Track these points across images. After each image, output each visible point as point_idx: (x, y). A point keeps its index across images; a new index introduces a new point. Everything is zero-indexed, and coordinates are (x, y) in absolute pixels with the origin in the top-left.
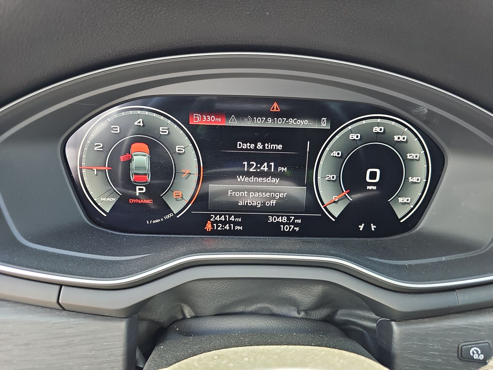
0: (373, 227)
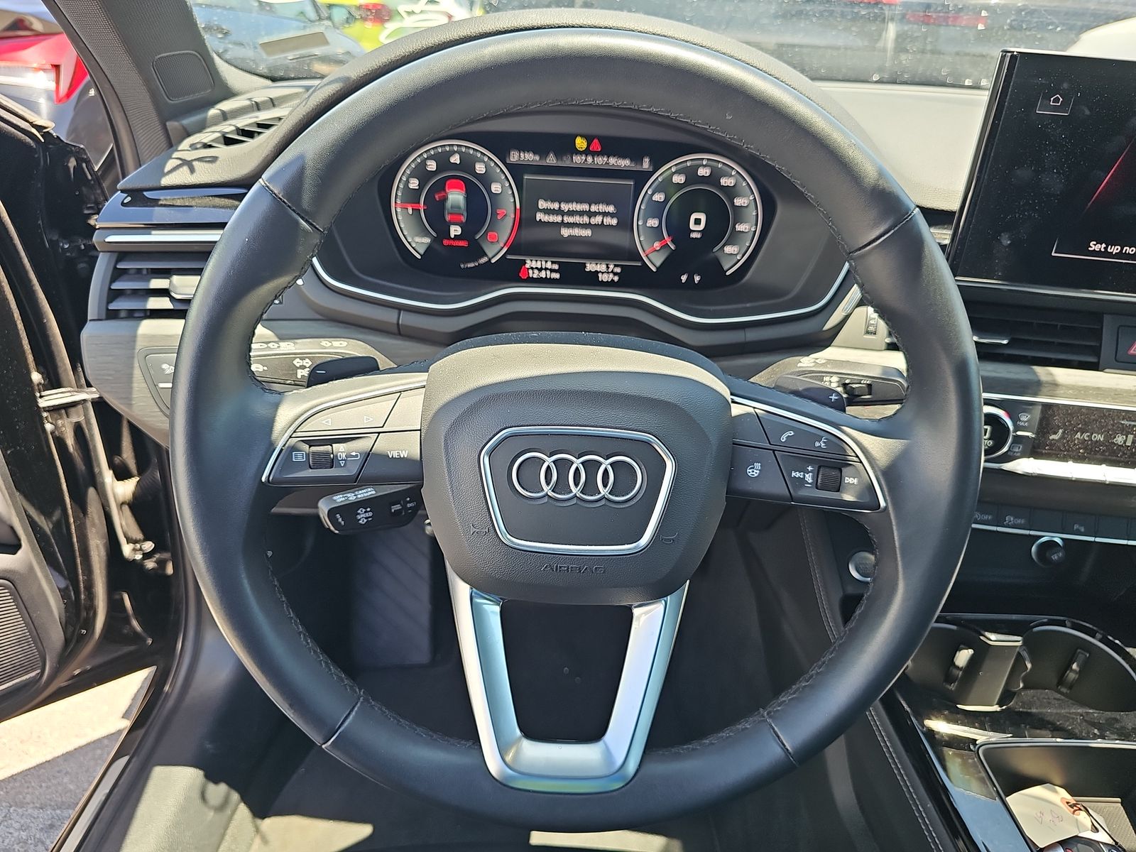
0: (697, 279)
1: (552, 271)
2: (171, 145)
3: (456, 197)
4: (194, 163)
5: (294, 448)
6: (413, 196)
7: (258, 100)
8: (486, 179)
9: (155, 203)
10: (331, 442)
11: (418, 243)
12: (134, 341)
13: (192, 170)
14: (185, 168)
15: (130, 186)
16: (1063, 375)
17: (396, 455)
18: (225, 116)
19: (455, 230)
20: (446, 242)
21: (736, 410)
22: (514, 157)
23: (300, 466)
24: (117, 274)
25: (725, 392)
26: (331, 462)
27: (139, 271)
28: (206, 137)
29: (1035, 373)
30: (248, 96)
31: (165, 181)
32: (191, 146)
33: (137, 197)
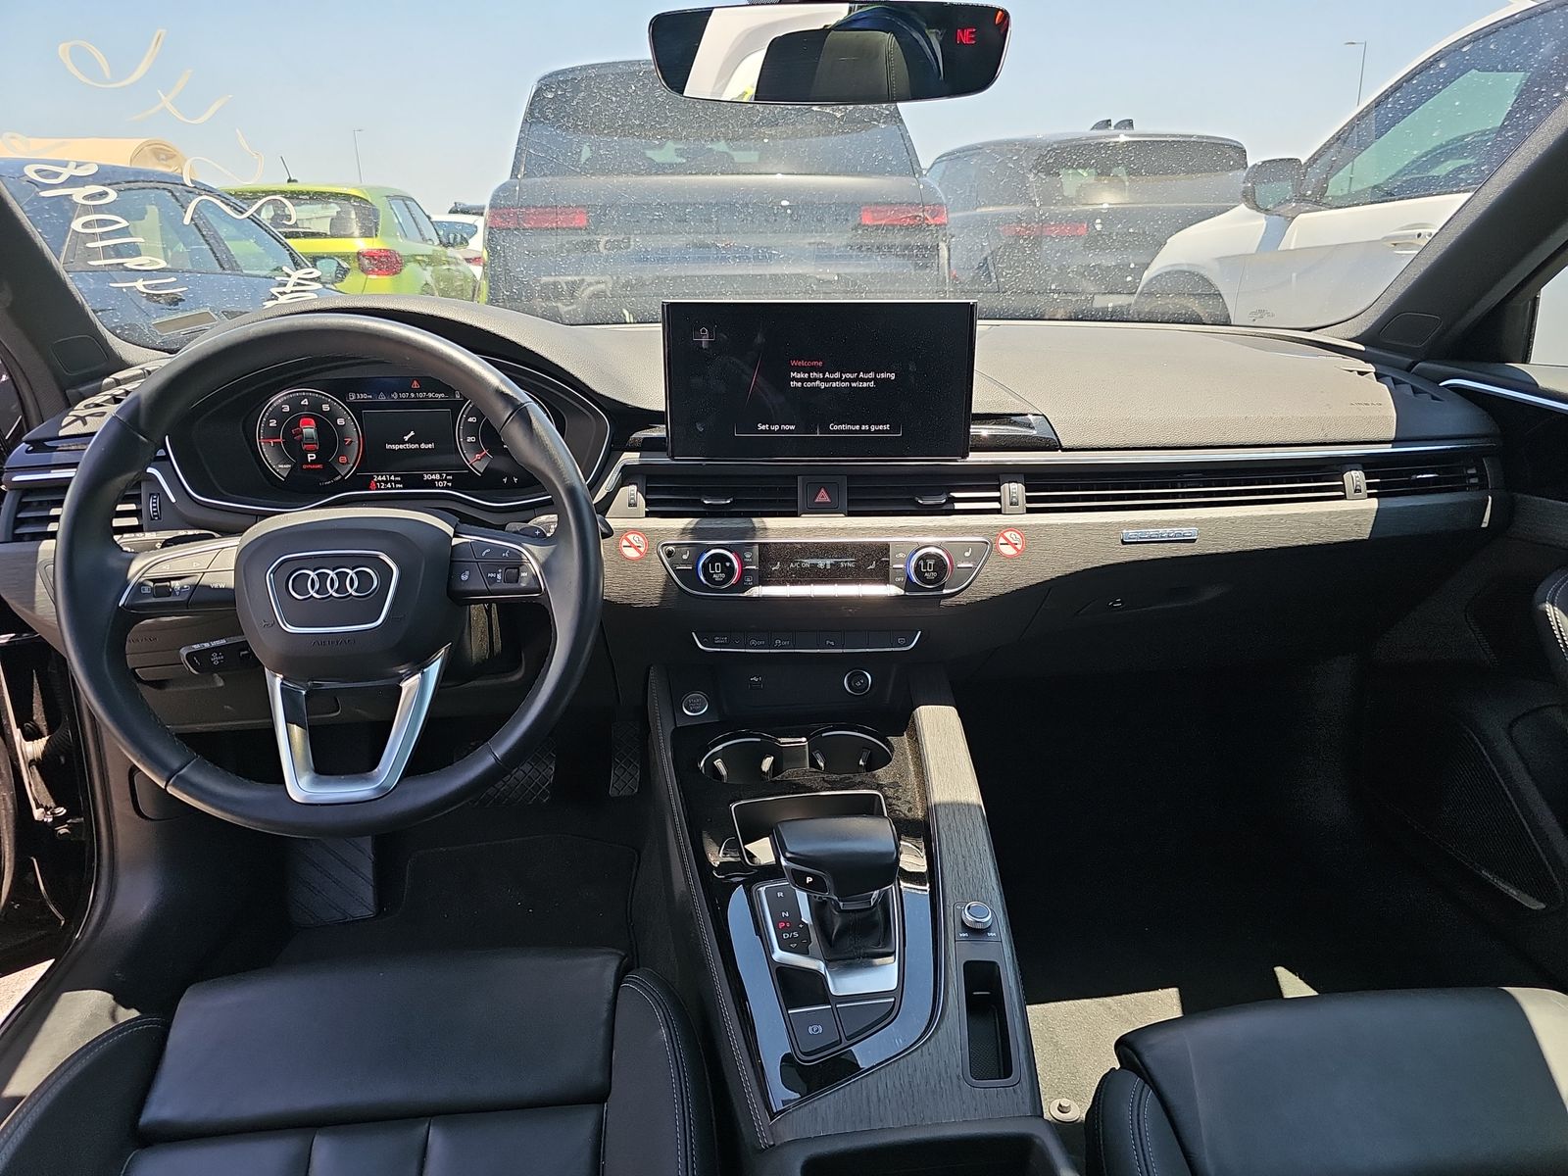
1: (396, 482)
2: (70, 405)
3: (309, 430)
4: (87, 418)
5: (142, 584)
6: (273, 433)
7: (150, 369)
8: (332, 416)
9: (54, 449)
10: (169, 579)
11: (282, 469)
12: (37, 555)
13: (85, 423)
14: (79, 422)
15: (32, 438)
16: (771, 522)
17: (216, 586)
18: (118, 383)
19: (311, 457)
20: (304, 467)
21: (455, 541)
22: (352, 397)
23: (146, 596)
24: (22, 506)
25: (450, 531)
26: (169, 592)
27: (40, 503)
28: (98, 399)
29: (752, 522)
30: (141, 366)
31: (62, 433)
32: (85, 406)
33: (38, 445)
